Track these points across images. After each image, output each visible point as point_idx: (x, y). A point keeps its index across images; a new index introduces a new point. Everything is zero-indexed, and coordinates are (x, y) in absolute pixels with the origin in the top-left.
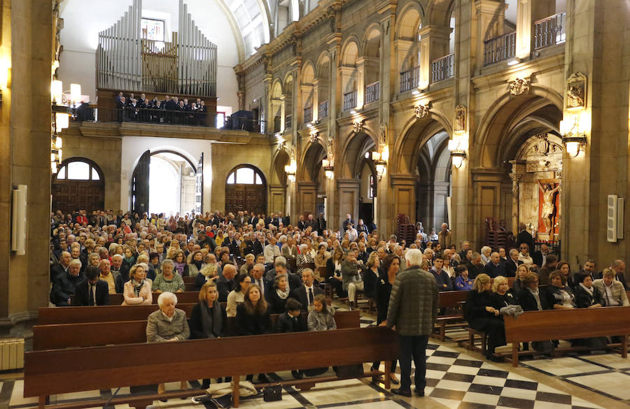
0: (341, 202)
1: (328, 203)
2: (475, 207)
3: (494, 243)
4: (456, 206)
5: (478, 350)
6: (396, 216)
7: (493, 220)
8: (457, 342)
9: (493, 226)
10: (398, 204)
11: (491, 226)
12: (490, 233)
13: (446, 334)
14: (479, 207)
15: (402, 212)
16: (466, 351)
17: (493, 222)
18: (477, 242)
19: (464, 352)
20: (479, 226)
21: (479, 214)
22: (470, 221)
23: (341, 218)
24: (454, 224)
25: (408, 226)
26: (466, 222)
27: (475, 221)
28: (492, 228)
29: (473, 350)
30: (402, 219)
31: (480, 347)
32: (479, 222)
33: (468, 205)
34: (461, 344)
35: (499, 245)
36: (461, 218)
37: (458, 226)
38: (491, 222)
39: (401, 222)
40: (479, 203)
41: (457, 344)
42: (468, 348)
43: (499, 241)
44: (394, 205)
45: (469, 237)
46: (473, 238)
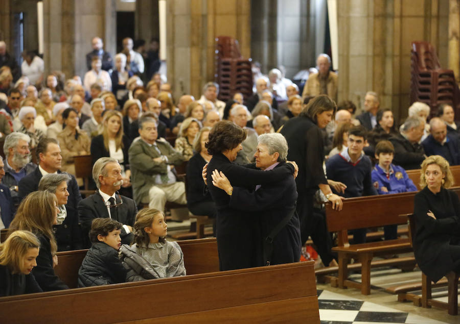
0: (77, 11)
1: (47, 13)
2: (389, 22)
3: (429, 94)
4: (348, 18)
5: (441, 306)
6: (211, 40)
7: (427, 47)
8: (398, 292)
9: (427, 60)
10: (215, 14)
11: (423, 58)
12: (423, 75)
13: (373, 281)
14: (397, 21)
15: (222, 32)
16: (416, 309)
17: (427, 52)
18: (394, 95)
19: (413, 312)
20: (397, 60)
21: (397, 35)
22: (380, 51)
23: (77, 48)
24: (345, 57)
25: (239, 63)
26: (371, 53)
27: (389, 50)
28: (424, 64)
29: (429, 307)
30: (224, 46)
31: (445, 300)
32: (397, 52)
33: (376, 17)
34: (403, 296)
35: (440, 98)
36: (360, 45)
37: (352, 61)
38: (423, 50)
39: (222, 54)
40: (397, 12)
41: (396, 297)
42: (420, 304)
43: (440, 91)
44: (204, 17)
45: (377, 83)
46: (384, 84)
